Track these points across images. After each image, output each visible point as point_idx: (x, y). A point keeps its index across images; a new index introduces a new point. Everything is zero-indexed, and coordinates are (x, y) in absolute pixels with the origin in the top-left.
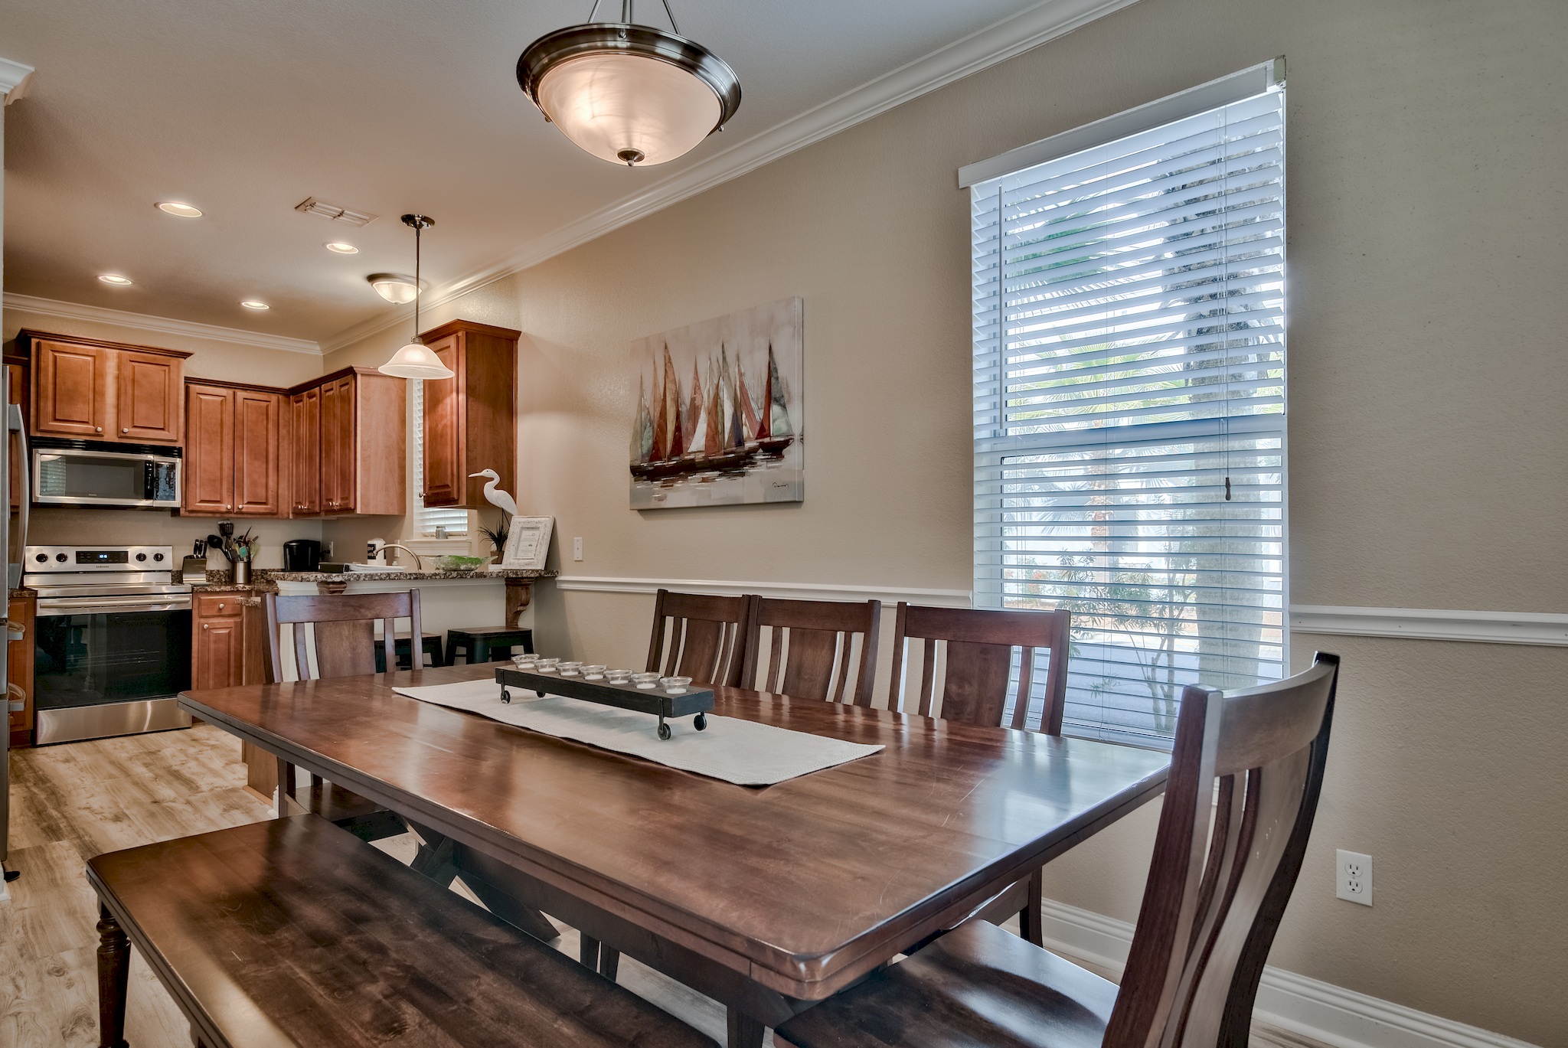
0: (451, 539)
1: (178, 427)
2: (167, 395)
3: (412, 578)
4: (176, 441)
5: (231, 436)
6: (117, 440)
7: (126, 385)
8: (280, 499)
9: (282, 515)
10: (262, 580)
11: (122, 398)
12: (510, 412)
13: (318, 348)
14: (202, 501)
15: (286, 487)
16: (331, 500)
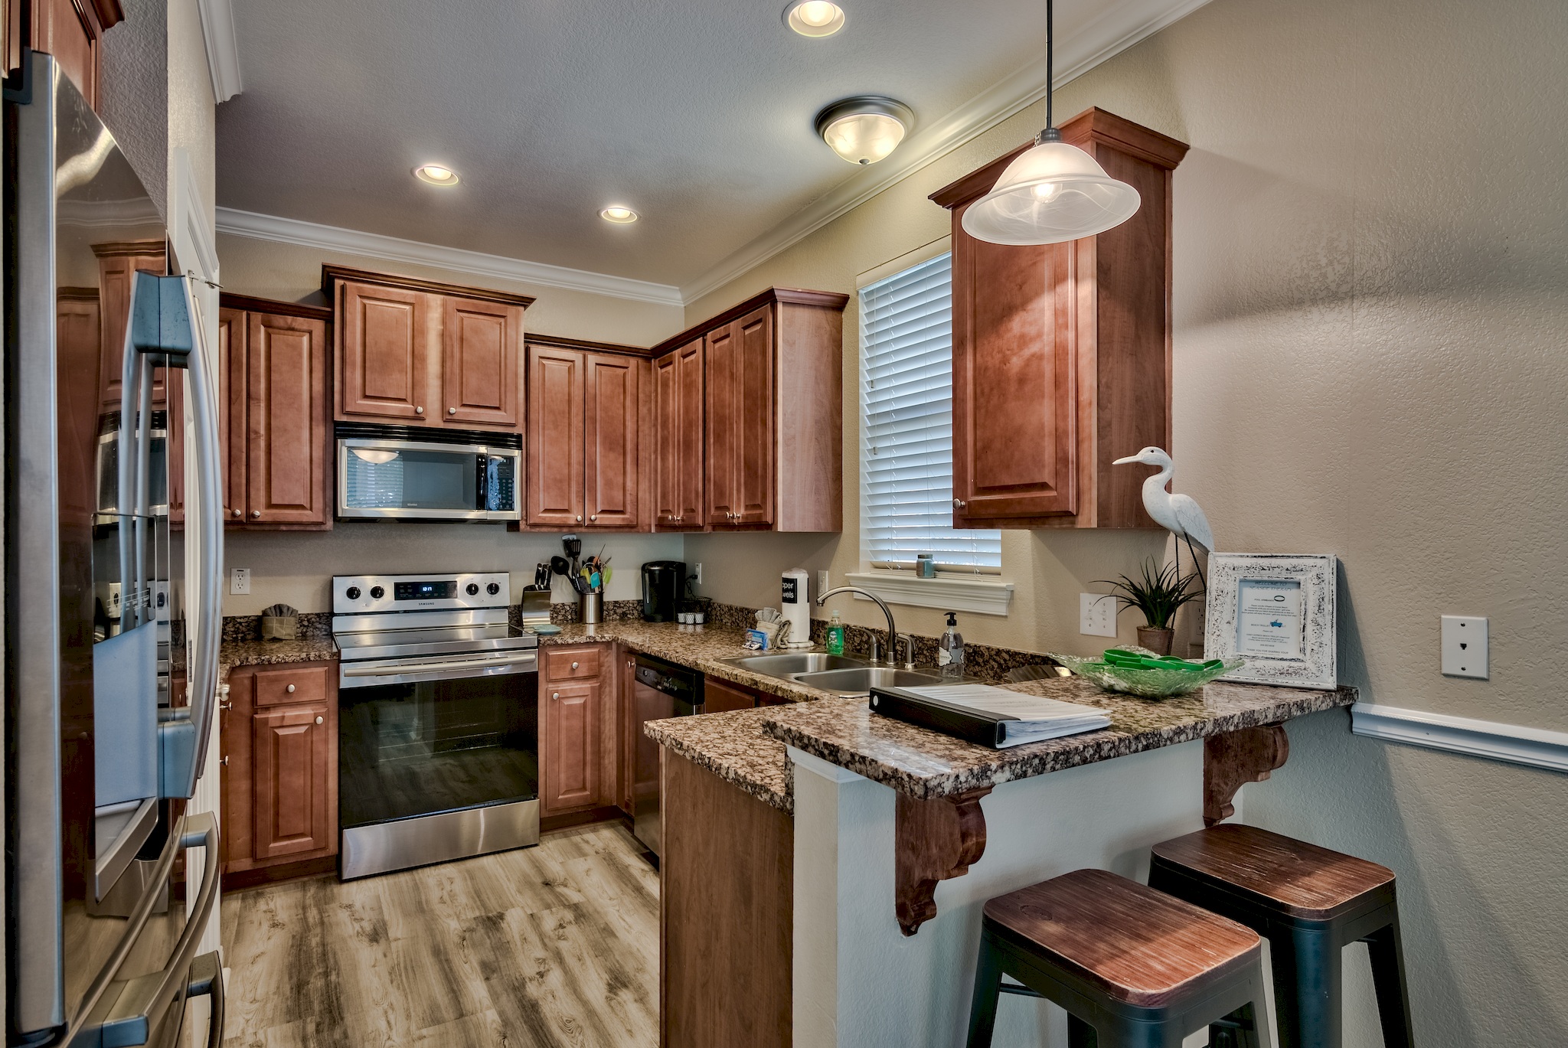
0: (942, 578)
1: (517, 404)
2: (503, 359)
3: (1140, 746)
4: (513, 425)
5: (581, 417)
6: (442, 425)
7: (452, 345)
8: (640, 506)
9: (642, 528)
10: (615, 616)
11: (448, 364)
12: (1161, 327)
13: (679, 296)
14: (546, 511)
15: (647, 488)
16: (727, 509)
